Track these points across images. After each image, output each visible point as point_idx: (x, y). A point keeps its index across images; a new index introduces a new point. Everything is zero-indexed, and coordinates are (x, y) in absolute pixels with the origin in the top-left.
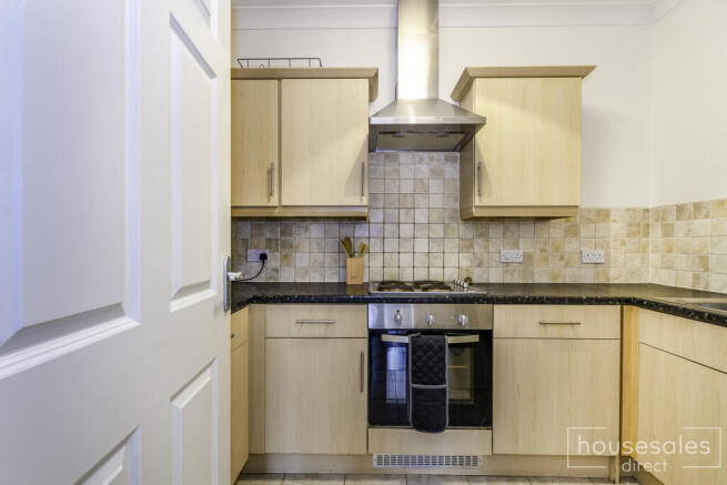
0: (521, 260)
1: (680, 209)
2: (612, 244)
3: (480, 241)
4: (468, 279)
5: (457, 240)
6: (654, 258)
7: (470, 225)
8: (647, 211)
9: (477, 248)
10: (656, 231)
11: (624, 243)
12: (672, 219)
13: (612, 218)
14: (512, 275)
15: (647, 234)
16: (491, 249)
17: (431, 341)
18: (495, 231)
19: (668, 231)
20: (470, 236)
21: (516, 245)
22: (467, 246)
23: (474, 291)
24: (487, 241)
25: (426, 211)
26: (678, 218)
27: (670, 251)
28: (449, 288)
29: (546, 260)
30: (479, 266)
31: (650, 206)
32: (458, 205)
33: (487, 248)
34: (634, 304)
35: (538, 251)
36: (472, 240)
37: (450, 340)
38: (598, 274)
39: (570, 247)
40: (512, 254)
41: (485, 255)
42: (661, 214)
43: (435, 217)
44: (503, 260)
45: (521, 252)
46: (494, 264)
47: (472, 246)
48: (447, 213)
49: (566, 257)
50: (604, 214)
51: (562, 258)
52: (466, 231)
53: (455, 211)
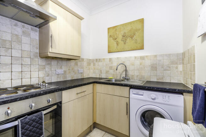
0: (63, 73)
1: (97, 60)
2: (84, 68)
3: (48, 66)
4: (44, 82)
5: (38, 66)
6: (92, 71)
7: (44, 60)
8: (90, 60)
9: (47, 69)
10: (92, 65)
11: (86, 67)
12: (95, 62)
13: (84, 61)
14: (60, 78)
15: (90, 65)
16: (52, 69)
17: (34, 117)
18: (54, 63)
19: (94, 65)
20: (44, 64)
21: (61, 68)
22: (42, 68)
23: (53, 87)
24: (51, 66)
25: (20, 51)
26: (96, 62)
27: (95, 69)
28: (39, 88)
29: (70, 72)
30: (48, 76)
31: (91, 59)
32: (38, 51)
33: (51, 69)
34: (95, 83)
35: (68, 70)
36: (44, 66)
37: (44, 112)
38: (81, 76)
39: (76, 68)
40: (60, 71)
41: (50, 72)
42: (93, 61)
43: (25, 54)
44: (57, 73)
45: (63, 70)
46: (54, 75)
47: (45, 68)
48: (32, 54)
49: (75, 71)
50: (83, 59)
51: (74, 72)
52: (42, 62)
53: (37, 53)
